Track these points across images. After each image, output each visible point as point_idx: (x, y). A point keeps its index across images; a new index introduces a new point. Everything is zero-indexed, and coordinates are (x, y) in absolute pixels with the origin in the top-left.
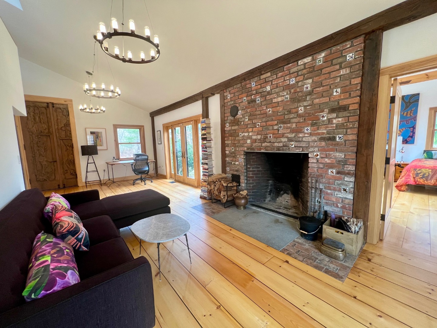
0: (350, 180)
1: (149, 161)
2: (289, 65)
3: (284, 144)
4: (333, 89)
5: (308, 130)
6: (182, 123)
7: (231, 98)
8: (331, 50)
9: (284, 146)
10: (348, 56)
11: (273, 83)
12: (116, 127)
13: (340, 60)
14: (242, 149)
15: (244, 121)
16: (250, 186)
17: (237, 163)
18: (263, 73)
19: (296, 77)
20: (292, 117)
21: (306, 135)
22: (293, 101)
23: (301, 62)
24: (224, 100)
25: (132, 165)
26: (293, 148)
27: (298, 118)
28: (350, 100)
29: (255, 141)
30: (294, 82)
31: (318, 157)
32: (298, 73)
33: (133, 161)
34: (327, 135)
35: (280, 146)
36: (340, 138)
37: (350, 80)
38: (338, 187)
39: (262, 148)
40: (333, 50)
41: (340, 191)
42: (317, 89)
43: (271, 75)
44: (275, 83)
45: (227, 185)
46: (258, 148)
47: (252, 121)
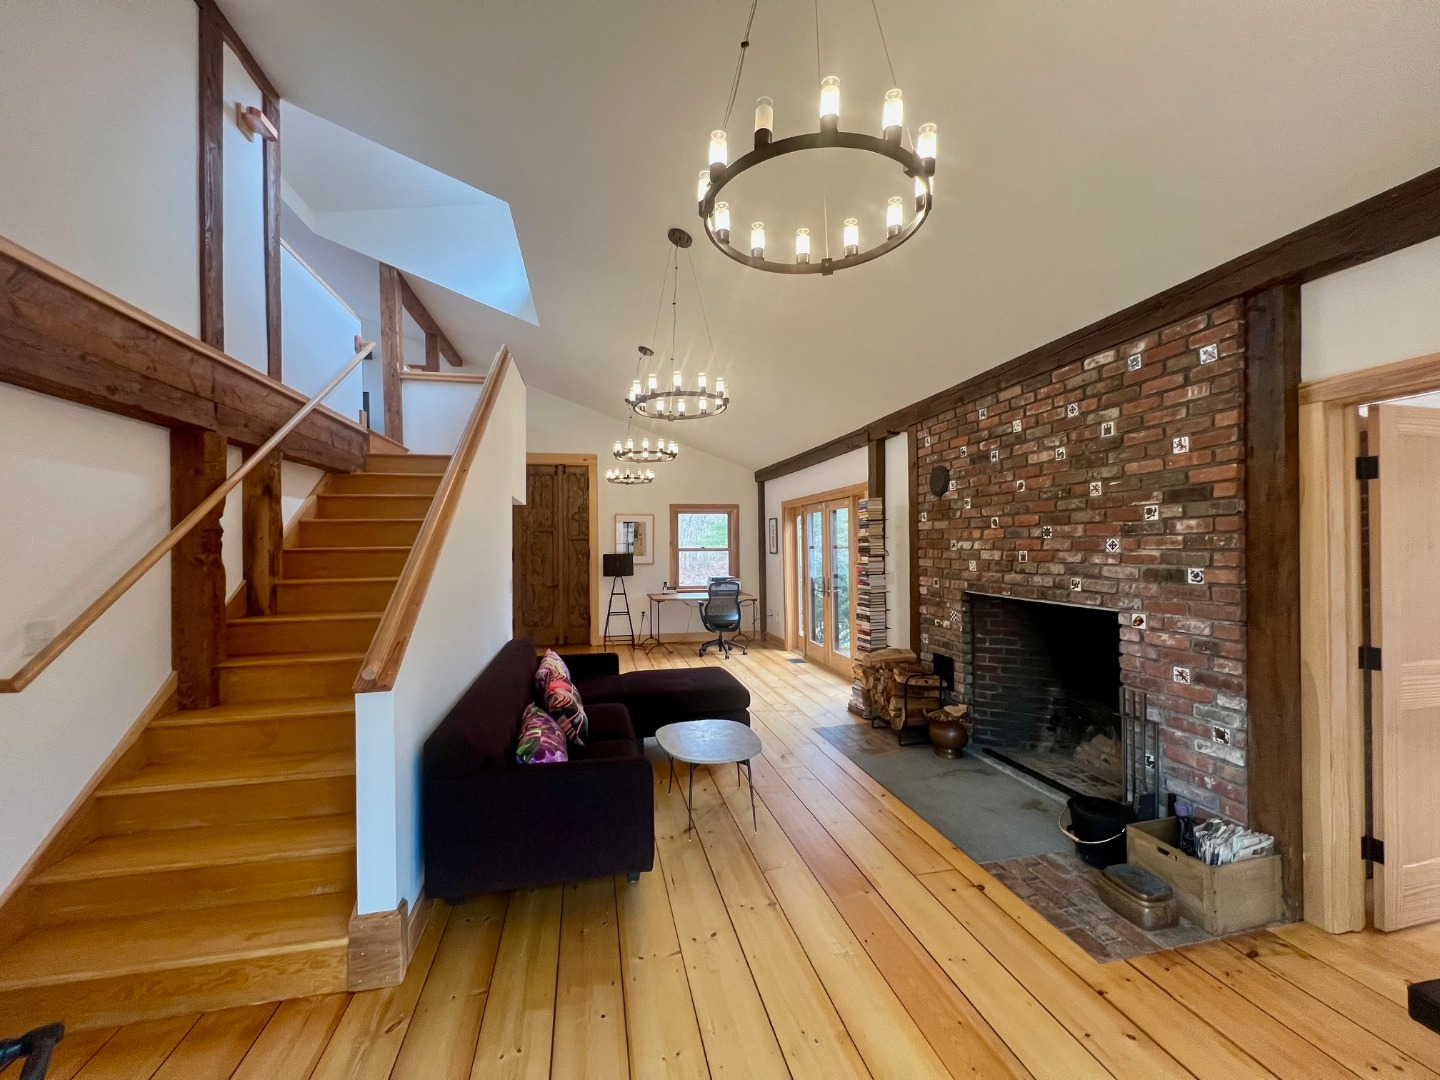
0: (1232, 704)
1: (740, 598)
2: (1063, 370)
3: (1057, 580)
4: (1172, 436)
5: (1114, 545)
6: (827, 501)
7: (932, 445)
8: (1160, 335)
9: (1056, 586)
10: (1201, 353)
11: (1028, 414)
12: (676, 510)
13: (1184, 361)
14: (956, 586)
15: (961, 509)
16: (983, 696)
17: (946, 623)
18: (1003, 386)
19: (1081, 400)
20: (1074, 506)
21: (1110, 561)
22: (1077, 462)
23: (1089, 364)
24: (918, 449)
25: (701, 605)
26: (1079, 595)
27: (1090, 512)
28: (1215, 469)
29: (985, 566)
30: (1076, 413)
31: (1143, 626)
32: (1084, 392)
33: (706, 596)
34: (1164, 566)
35: (1047, 585)
36: (1196, 575)
37: (1211, 414)
38: (1203, 723)
39: (1003, 586)
40: (1166, 334)
41: (1206, 735)
42: (1133, 435)
43: (1023, 393)
44: (1033, 412)
45: (907, 681)
46: (994, 585)
47: (979, 510)
